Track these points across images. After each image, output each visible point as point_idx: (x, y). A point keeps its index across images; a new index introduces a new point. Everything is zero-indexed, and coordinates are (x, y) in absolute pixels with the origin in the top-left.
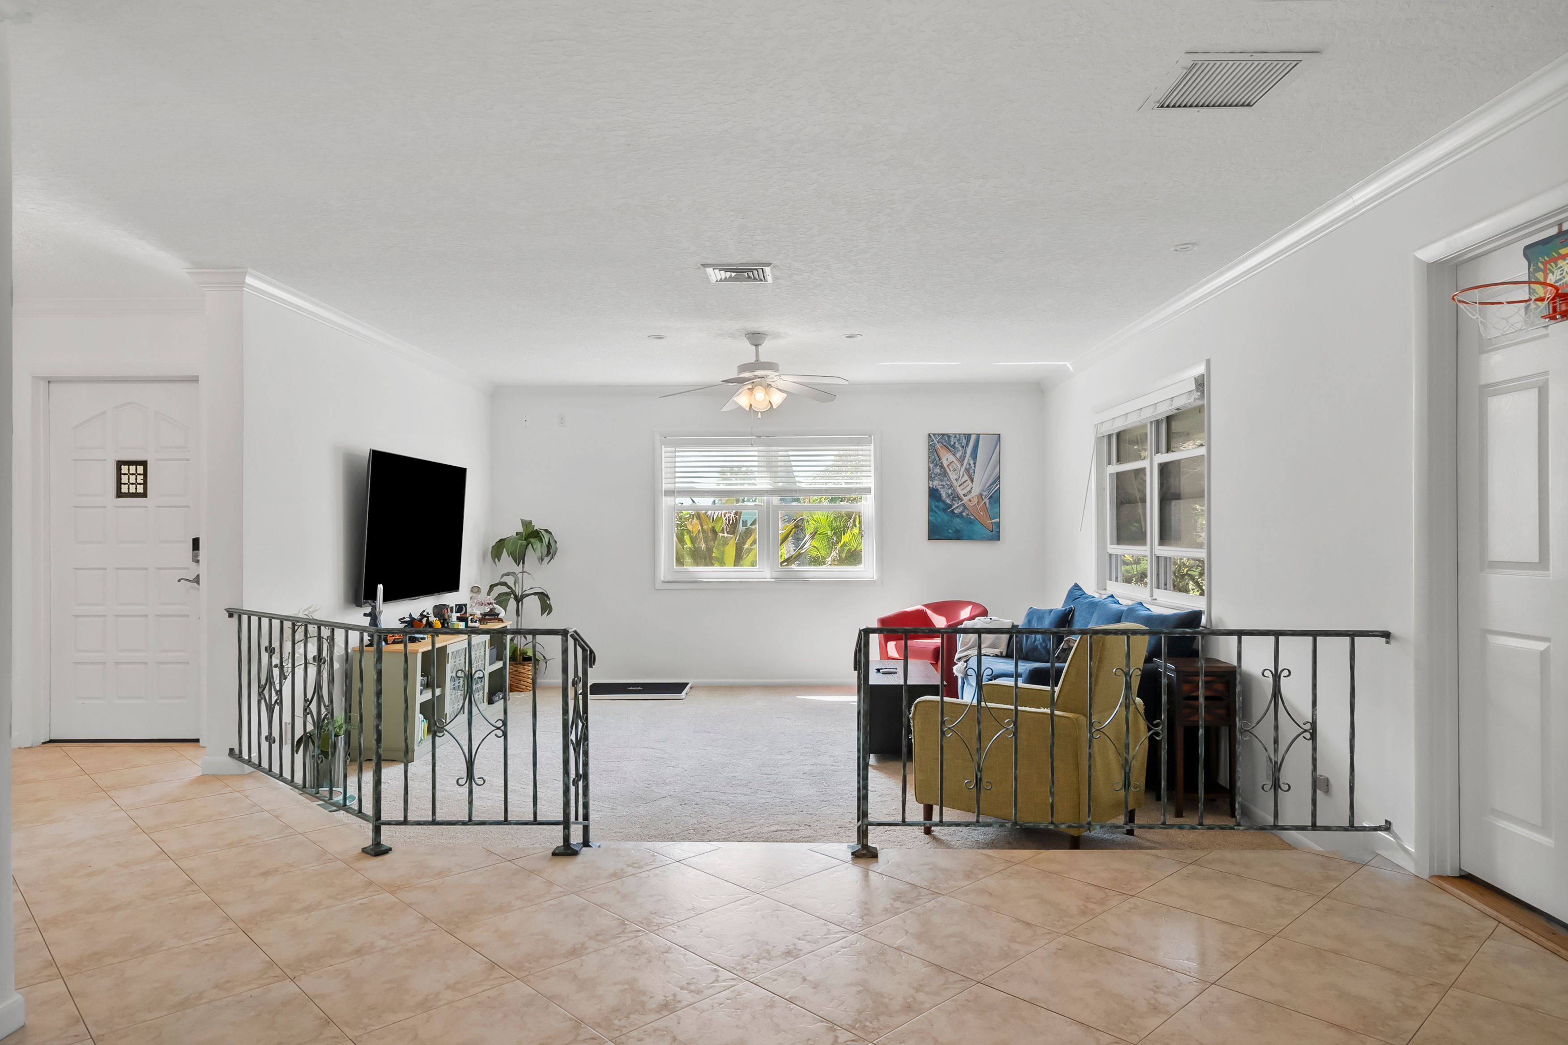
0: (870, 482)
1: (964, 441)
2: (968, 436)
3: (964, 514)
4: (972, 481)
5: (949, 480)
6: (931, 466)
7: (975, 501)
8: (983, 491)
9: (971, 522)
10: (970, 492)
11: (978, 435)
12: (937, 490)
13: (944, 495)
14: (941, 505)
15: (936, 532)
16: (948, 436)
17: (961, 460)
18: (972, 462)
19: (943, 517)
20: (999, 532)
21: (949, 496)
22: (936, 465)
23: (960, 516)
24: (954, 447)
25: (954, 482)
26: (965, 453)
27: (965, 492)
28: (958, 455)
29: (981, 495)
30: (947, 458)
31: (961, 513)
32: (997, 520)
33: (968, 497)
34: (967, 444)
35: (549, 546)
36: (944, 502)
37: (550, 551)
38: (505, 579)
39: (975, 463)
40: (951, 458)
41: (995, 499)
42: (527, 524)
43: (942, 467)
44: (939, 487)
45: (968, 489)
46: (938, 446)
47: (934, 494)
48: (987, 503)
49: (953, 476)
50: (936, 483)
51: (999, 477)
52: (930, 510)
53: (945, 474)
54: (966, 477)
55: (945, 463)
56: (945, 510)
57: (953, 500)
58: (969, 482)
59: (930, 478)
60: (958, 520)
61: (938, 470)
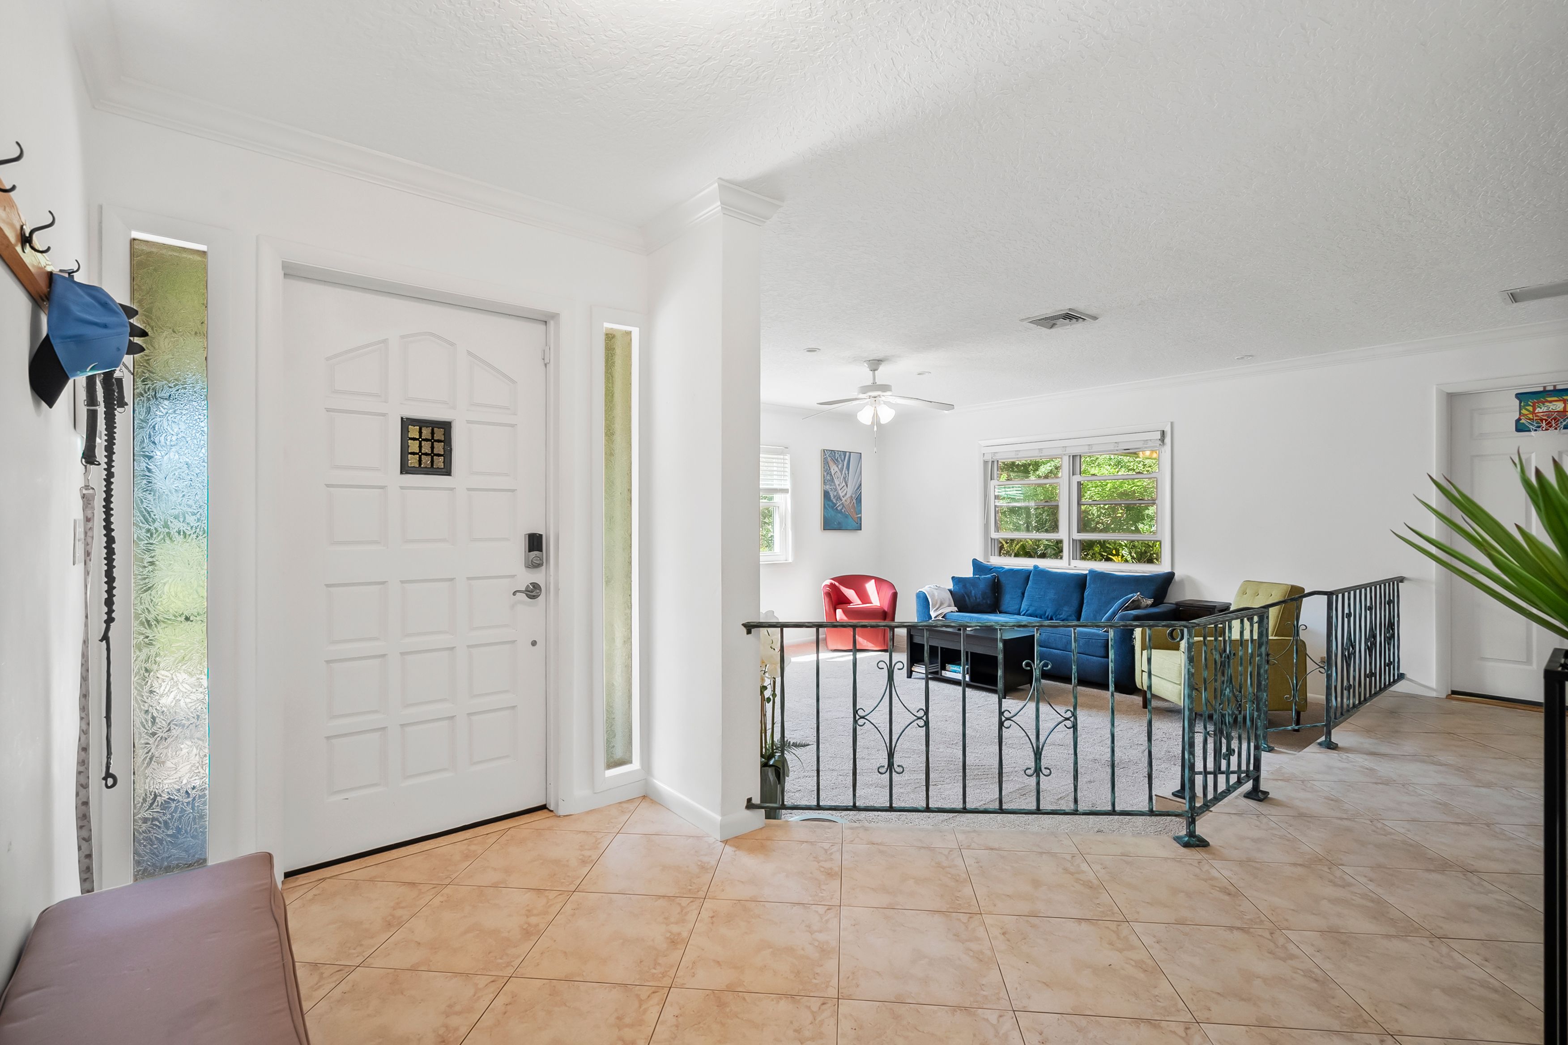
0: (787, 485)
1: (843, 457)
2: (845, 453)
3: (843, 511)
4: (847, 486)
5: (835, 485)
6: (825, 474)
7: (849, 501)
8: (852, 494)
9: (846, 517)
10: (846, 494)
11: (850, 453)
12: (828, 492)
13: (832, 496)
14: (830, 504)
15: (827, 525)
16: (834, 452)
17: (841, 471)
18: (847, 472)
19: (832, 513)
20: (861, 524)
21: (835, 497)
22: (828, 473)
23: (840, 512)
24: (837, 460)
25: (838, 487)
26: (843, 465)
27: (843, 494)
28: (840, 467)
29: (852, 497)
30: (834, 469)
31: (841, 510)
32: (860, 515)
33: (845, 498)
34: (844, 459)
36: (832, 501)
39: (848, 474)
40: (836, 468)
41: (859, 500)
43: (831, 475)
44: (829, 490)
45: (845, 492)
46: (829, 459)
47: (826, 495)
48: (855, 502)
49: (837, 483)
50: (827, 487)
51: (861, 484)
52: (824, 507)
53: (832, 480)
54: (844, 484)
55: (833, 473)
56: (832, 508)
57: (837, 500)
58: (845, 487)
59: (824, 483)
60: (840, 515)
61: (828, 478)
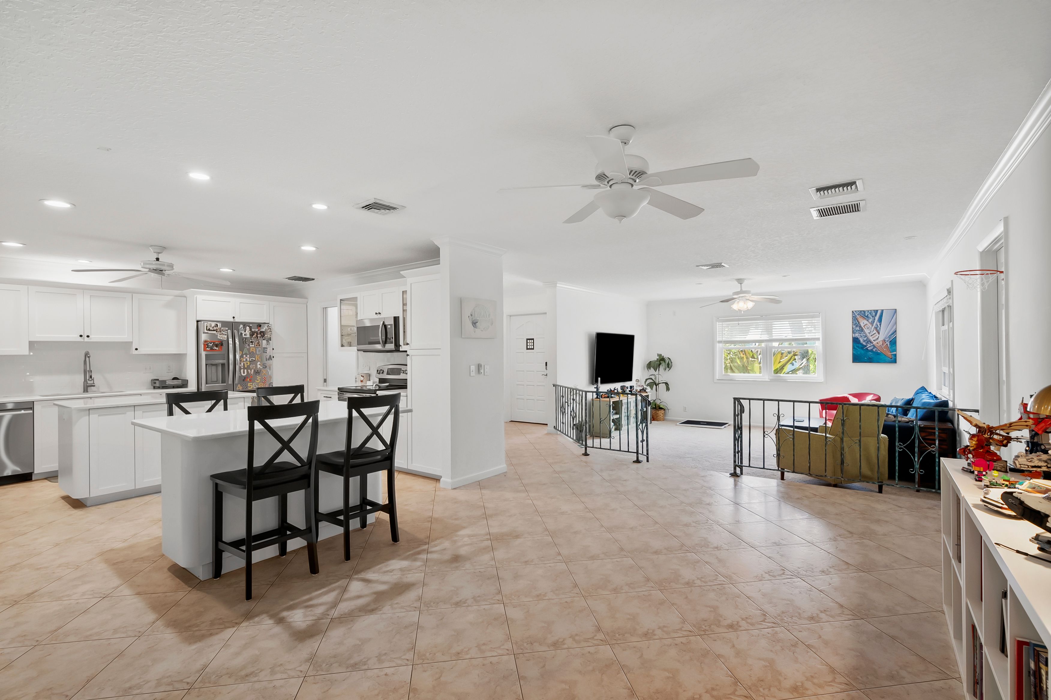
0: (819, 335)
1: (874, 314)
2: (876, 311)
3: (874, 350)
4: (879, 333)
5: (865, 333)
6: (854, 327)
7: (881, 343)
8: (886, 338)
9: (878, 354)
10: (877, 339)
11: (882, 311)
12: (857, 338)
13: (862, 341)
14: (860, 345)
15: (857, 359)
16: (864, 312)
17: (872, 323)
18: (878, 324)
19: (861, 352)
20: (896, 359)
21: (865, 341)
22: (857, 326)
23: (872, 351)
24: (867, 317)
25: (868, 334)
26: (874, 319)
27: (874, 339)
28: (870, 321)
29: (885, 340)
30: (863, 322)
31: (872, 350)
32: (895, 353)
33: (877, 341)
34: (876, 315)
35: (668, 364)
36: (862, 344)
37: (669, 366)
38: (651, 377)
39: (880, 325)
40: (866, 322)
41: (893, 342)
42: (659, 355)
43: (860, 327)
44: (859, 337)
45: (877, 337)
46: (858, 316)
47: (855, 340)
48: (889, 344)
49: (867, 331)
50: (857, 335)
51: (896, 331)
52: (854, 348)
53: (862, 330)
54: (875, 331)
55: (862, 325)
56: (862, 348)
57: (867, 343)
58: (877, 333)
59: (853, 332)
60: (870, 353)
61: (858, 328)
